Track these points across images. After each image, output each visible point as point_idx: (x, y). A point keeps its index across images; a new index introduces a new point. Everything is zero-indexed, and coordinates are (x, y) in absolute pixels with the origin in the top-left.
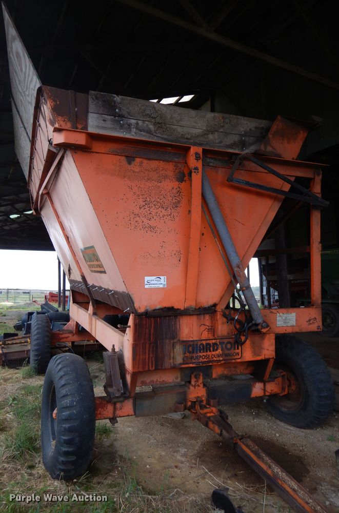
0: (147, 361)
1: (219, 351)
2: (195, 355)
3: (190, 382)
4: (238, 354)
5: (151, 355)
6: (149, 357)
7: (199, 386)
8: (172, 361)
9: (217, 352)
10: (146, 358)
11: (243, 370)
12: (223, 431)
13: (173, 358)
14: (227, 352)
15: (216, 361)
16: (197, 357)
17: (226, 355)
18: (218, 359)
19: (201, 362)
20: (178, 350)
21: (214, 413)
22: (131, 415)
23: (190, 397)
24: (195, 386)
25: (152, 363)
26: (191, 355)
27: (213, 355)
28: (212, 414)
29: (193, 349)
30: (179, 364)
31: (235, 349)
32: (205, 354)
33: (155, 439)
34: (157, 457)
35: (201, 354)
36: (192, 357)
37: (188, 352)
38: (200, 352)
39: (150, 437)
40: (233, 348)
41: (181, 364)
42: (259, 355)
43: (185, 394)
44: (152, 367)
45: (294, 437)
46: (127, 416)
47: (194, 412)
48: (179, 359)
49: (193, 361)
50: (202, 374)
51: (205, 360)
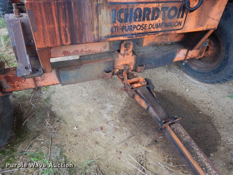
0: (57, 33)
1: (160, 20)
2: (128, 24)
3: (119, 51)
4: (180, 23)
5: (62, 24)
6: (59, 28)
7: (128, 54)
8: (95, 32)
9: (157, 21)
10: (54, 28)
11: (173, 38)
12: (151, 108)
13: (98, 28)
14: (168, 21)
15: (153, 32)
16: (131, 28)
17: (166, 25)
18: (156, 30)
19: (135, 34)
20: (105, 16)
21: (141, 83)
22: (57, 84)
23: (118, 64)
24: (124, 55)
25: (66, 35)
26: (123, 24)
27: (150, 24)
28: (139, 85)
29: (126, 16)
30: (105, 37)
31: (178, 17)
32: (141, 23)
33: (87, 93)
34: (86, 114)
35: (136, 24)
36: (123, 28)
37: (119, 21)
38: (135, 21)
39: (84, 90)
40: (176, 17)
41: (108, 37)
42: (202, 26)
43: (113, 62)
44: (67, 41)
45: (200, 92)
46: (52, 85)
47: (121, 78)
48: (106, 31)
49: (125, 32)
50: (132, 43)
51: (141, 31)
